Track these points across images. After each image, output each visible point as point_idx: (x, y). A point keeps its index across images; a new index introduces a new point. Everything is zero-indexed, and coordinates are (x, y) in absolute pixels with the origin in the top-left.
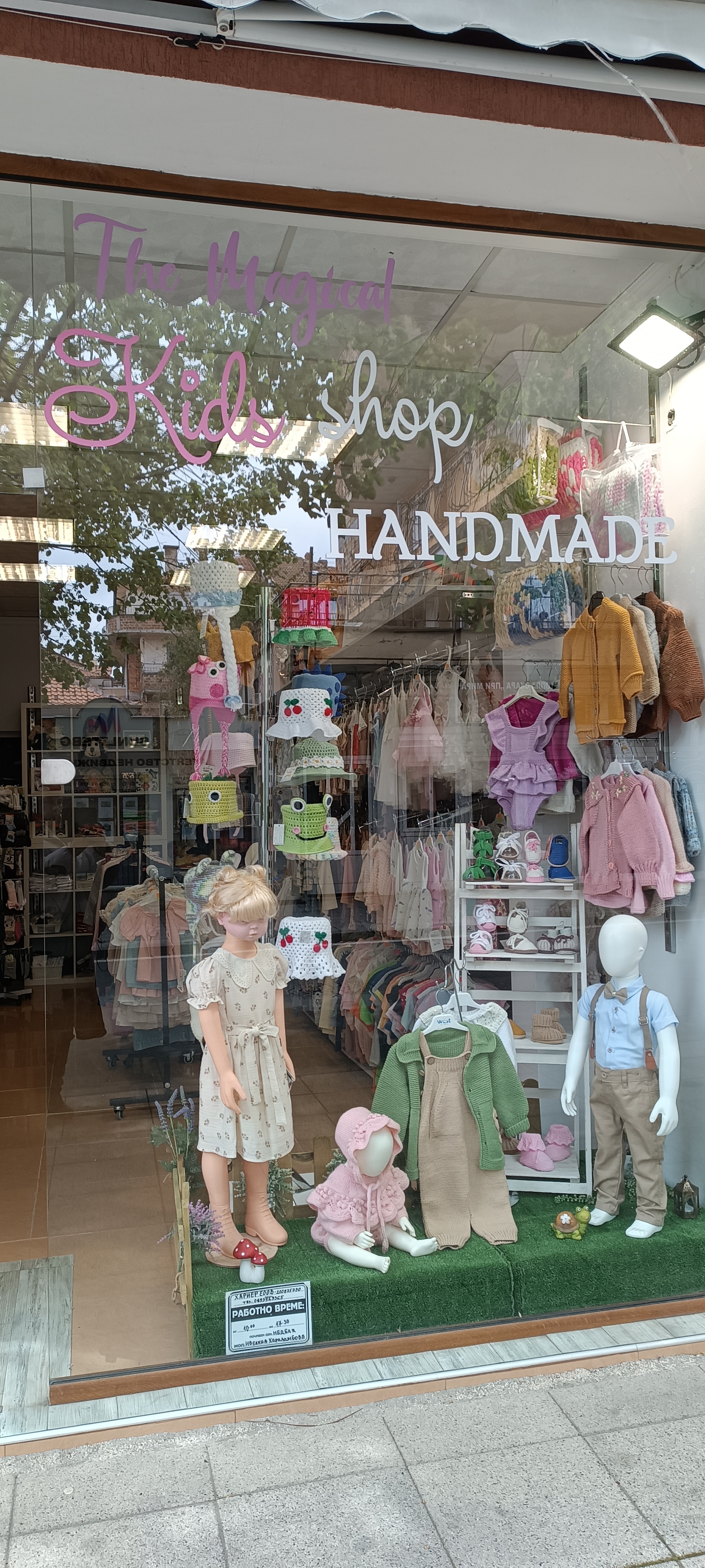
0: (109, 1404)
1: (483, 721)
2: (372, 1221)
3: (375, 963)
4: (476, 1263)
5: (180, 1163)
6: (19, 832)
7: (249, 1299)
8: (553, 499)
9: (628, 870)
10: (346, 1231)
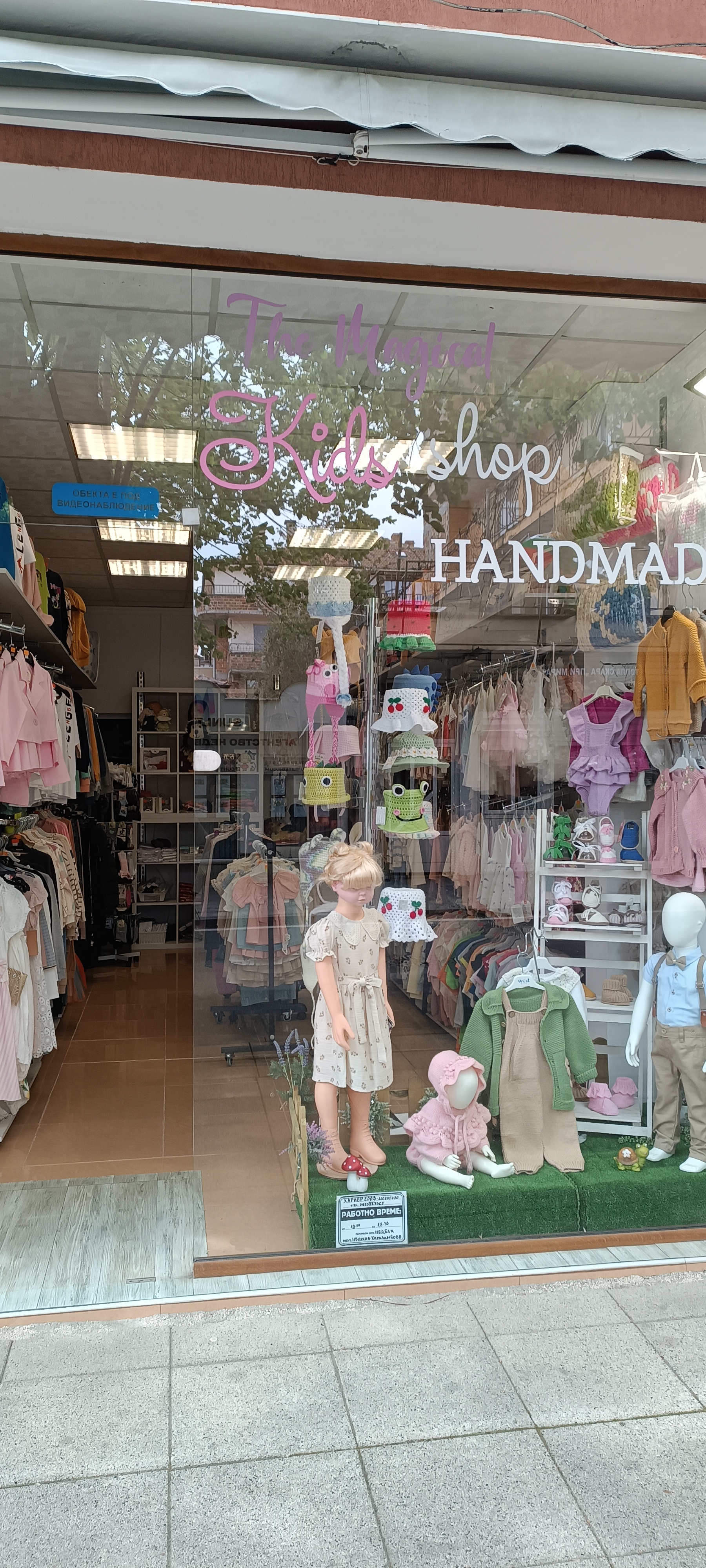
0: (242, 1279)
1: (564, 717)
2: (459, 1146)
3: (460, 934)
4: (548, 1185)
5: (295, 1093)
6: (131, 808)
7: (355, 1203)
8: (633, 519)
9: (690, 855)
10: (436, 1153)
